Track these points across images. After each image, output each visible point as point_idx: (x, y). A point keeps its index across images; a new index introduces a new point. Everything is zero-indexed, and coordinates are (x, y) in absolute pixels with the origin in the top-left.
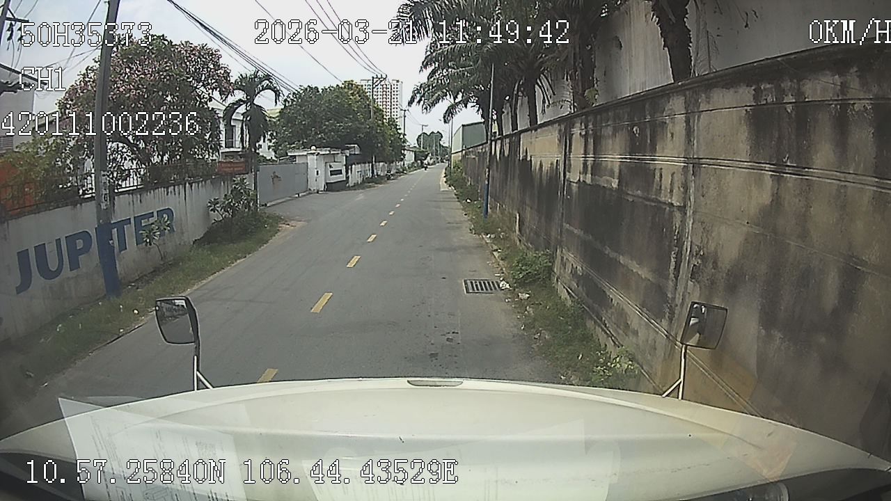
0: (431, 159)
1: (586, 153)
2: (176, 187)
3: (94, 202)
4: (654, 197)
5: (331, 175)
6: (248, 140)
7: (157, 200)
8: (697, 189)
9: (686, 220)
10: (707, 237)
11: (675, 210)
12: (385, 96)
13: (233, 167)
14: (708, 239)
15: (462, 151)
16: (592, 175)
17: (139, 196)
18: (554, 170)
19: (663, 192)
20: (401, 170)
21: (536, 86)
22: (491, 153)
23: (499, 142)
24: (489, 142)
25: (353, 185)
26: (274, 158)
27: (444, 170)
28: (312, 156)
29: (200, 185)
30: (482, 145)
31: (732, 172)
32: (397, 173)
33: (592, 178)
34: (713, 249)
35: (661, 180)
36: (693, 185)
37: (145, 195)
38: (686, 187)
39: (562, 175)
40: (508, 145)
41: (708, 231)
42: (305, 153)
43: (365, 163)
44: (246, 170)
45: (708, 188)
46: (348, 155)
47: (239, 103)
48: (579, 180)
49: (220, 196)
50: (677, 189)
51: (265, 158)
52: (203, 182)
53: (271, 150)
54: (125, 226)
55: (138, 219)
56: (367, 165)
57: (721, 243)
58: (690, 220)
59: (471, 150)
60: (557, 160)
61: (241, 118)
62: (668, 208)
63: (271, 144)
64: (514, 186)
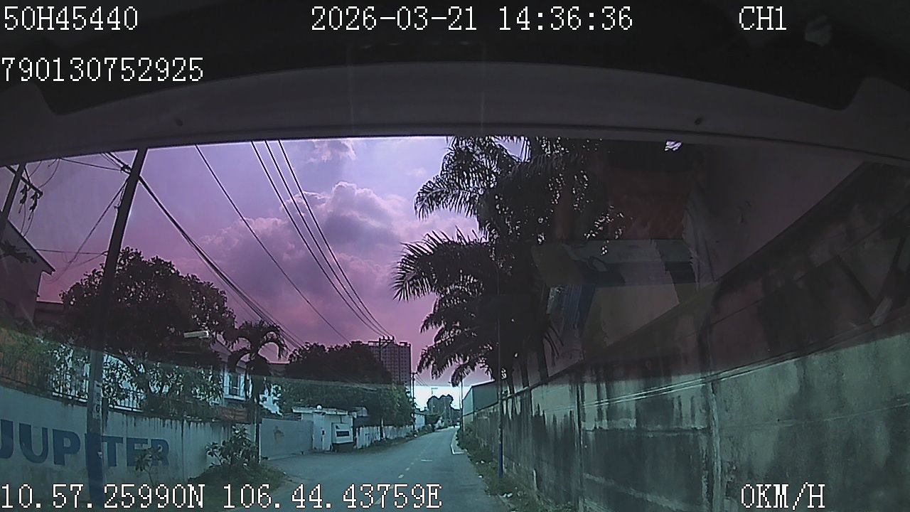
0: (442, 422)
1: (599, 399)
2: (173, 422)
3: (86, 408)
4: (676, 427)
5: (338, 436)
6: (251, 390)
7: (152, 429)
8: (719, 406)
9: (712, 441)
10: (737, 449)
11: (700, 433)
12: (393, 359)
13: (235, 415)
14: (739, 452)
15: (473, 413)
16: (608, 420)
17: (133, 419)
18: (569, 421)
19: (684, 419)
20: (411, 433)
21: (544, 339)
22: (503, 412)
23: (510, 400)
24: (499, 401)
25: (360, 447)
26: (278, 413)
27: (456, 433)
28: (317, 415)
29: (199, 425)
30: (493, 405)
31: (753, 376)
32: (407, 436)
33: (608, 424)
34: (746, 459)
35: (680, 408)
36: (715, 402)
37: (140, 421)
38: (707, 408)
39: (577, 425)
40: (519, 403)
41: (738, 444)
42: (311, 412)
43: (373, 426)
44: (248, 420)
45: (731, 401)
46: (355, 417)
47: (244, 351)
48: (595, 428)
49: (220, 441)
50: (699, 412)
51: (270, 411)
52: (202, 424)
53: (275, 404)
54: (117, 444)
55: (131, 442)
56: (375, 428)
57: (753, 451)
58: (717, 439)
59: (482, 410)
60: (571, 412)
61: (245, 367)
62: (692, 434)
63: (276, 398)
64: (528, 444)
